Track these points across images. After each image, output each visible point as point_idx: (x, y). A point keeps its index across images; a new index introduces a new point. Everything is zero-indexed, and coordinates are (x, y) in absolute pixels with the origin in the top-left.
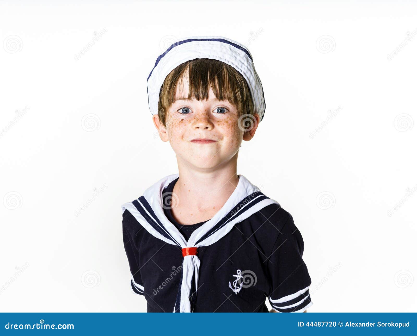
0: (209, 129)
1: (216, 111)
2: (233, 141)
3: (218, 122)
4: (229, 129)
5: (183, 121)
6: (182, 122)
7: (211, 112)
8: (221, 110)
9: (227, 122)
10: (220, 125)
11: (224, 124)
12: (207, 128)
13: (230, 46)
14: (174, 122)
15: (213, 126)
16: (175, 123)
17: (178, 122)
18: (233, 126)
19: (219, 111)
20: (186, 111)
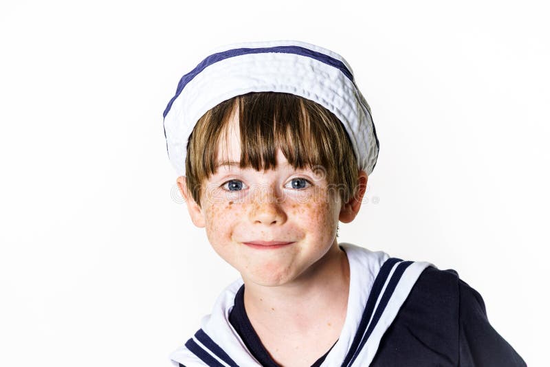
0: (278, 224)
1: (290, 185)
2: (322, 239)
3: (294, 206)
4: (312, 218)
5: (232, 205)
6: (230, 208)
7: (281, 187)
8: (300, 184)
9: (309, 206)
10: (297, 214)
11: (304, 211)
12: (275, 222)
13: (312, 62)
14: (216, 207)
15: (285, 218)
16: (218, 210)
17: (224, 207)
18: (320, 212)
19: (296, 184)
20: (236, 185)
